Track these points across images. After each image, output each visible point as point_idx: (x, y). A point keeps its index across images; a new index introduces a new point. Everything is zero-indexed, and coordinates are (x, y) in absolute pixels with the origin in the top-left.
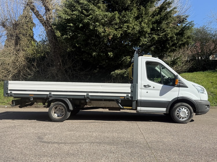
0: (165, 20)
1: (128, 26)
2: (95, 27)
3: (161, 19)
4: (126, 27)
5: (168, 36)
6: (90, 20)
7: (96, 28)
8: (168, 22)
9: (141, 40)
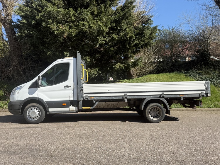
0: (125, 19)
1: (83, 24)
2: (48, 24)
3: (120, 18)
4: (82, 25)
5: (128, 36)
6: (42, 16)
7: (48, 26)
8: (128, 22)
9: (98, 39)
